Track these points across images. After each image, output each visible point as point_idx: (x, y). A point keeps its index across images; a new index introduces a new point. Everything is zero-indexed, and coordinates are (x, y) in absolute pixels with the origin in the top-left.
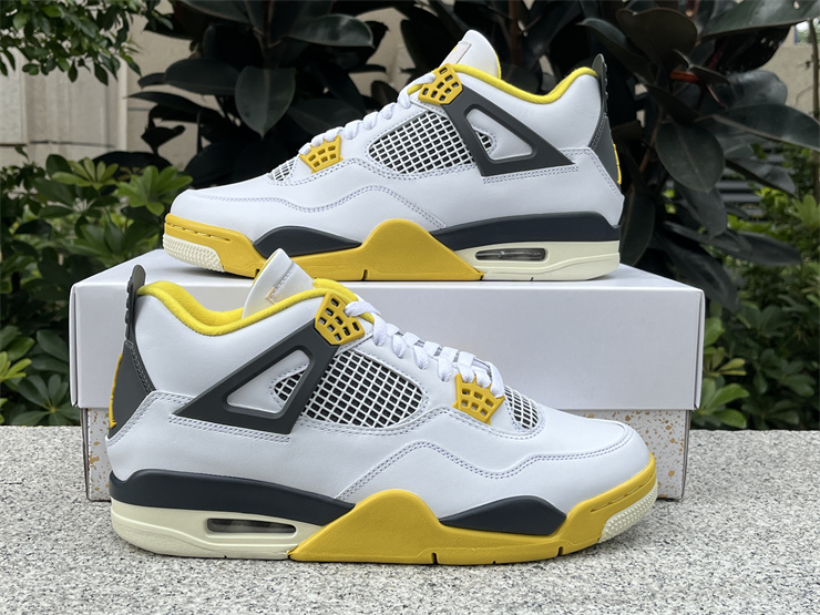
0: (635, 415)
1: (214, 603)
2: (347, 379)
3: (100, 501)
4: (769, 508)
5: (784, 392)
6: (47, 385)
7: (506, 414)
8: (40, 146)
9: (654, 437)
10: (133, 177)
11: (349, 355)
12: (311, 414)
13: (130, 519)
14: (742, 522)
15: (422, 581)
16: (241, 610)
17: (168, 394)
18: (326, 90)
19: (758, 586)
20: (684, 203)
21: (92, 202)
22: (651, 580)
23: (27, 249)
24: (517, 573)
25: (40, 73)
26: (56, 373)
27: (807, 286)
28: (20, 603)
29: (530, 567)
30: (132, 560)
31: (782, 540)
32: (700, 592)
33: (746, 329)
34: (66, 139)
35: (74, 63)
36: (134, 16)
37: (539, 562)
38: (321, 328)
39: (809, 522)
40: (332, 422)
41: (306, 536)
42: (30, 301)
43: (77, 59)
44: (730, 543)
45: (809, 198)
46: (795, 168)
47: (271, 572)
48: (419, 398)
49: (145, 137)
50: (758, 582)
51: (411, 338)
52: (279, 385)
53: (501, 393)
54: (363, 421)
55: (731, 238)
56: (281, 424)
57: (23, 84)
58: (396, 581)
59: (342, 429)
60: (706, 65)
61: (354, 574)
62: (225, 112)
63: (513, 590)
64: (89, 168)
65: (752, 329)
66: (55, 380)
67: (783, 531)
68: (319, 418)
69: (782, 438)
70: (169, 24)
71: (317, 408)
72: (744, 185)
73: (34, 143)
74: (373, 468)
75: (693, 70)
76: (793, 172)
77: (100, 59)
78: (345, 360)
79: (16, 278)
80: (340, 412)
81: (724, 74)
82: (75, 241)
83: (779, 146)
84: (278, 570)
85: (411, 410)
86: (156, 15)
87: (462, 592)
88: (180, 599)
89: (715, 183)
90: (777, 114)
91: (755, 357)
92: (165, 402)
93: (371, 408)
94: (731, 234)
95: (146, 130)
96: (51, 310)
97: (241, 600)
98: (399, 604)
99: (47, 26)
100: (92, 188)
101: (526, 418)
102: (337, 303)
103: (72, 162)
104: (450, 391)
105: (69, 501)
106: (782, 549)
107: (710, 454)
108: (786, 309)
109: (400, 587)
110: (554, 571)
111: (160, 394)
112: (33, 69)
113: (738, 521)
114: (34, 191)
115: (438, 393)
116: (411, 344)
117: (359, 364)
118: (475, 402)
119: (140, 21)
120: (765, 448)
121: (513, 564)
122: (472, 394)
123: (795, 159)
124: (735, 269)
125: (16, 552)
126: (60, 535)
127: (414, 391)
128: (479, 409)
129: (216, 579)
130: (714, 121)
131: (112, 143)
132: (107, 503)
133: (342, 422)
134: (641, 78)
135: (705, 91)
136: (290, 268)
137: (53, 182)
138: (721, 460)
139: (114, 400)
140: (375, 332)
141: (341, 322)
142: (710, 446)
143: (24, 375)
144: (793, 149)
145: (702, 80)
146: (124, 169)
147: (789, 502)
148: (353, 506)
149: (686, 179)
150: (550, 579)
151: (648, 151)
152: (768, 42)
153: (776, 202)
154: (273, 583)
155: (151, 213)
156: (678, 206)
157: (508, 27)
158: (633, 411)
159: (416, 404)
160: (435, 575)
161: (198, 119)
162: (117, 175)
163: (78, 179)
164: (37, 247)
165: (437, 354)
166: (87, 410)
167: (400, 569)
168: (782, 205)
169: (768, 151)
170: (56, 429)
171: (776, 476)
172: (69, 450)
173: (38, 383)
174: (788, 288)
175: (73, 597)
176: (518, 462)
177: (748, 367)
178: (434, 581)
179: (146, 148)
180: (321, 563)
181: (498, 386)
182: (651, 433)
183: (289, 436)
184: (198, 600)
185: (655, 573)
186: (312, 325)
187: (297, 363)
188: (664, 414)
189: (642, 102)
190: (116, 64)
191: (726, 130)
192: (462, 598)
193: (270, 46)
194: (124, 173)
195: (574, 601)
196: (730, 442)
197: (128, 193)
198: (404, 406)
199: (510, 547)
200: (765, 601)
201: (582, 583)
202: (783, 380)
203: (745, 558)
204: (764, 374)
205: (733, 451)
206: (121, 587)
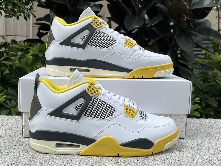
0: (172, 115)
2: (95, 105)
3: (26, 137)
4: (209, 141)
5: (209, 106)
6: (10, 102)
7: (138, 115)
8: (8, 36)
10: (34, 46)
11: (95, 99)
12: (85, 115)
13: (35, 143)
14: (201, 145)
15: (115, 161)
17: (46, 109)
19: (206, 163)
20: (183, 54)
21: (23, 53)
22: (177, 162)
23: (5, 65)
24: (141, 159)
25: (9, 18)
27: (216, 77)
29: (144, 157)
30: (35, 154)
33: (200, 89)
34: (16, 34)
35: (18, 15)
36: (35, 2)
37: (147, 156)
38: (88, 91)
39: (220, 145)
40: (91, 117)
41: (83, 149)
42: (6, 79)
43: (19, 13)
44: (198, 151)
45: (217, 53)
47: (74, 158)
48: (114, 111)
49: (37, 35)
50: (207, 162)
51: (112, 94)
52: (76, 107)
53: (137, 110)
54: (99, 117)
55: (195, 64)
56: (77, 118)
57: (4, 20)
58: (108, 161)
59: (93, 119)
60: (189, 18)
61: (96, 159)
63: (140, 164)
64: (22, 43)
65: (201, 89)
66: (13, 101)
67: (213, 148)
68: (87, 116)
69: (211, 121)
70: (44, 4)
71: (86, 113)
73: (7, 35)
74: (102, 130)
75: (186, 19)
76: (212, 46)
77: (25, 14)
79: (2, 73)
80: (93, 114)
81: (194, 20)
82: (19, 63)
83: (208, 39)
84: (75, 158)
85: (112, 114)
86: (41, 2)
87: (126, 164)
89: (192, 49)
90: (208, 31)
91: (202, 97)
92: (45, 111)
93: (101, 113)
94: (196, 63)
95: (38, 33)
96: (11, 82)
99: (11, 4)
100: (23, 49)
101: (143, 116)
102: (92, 85)
103: (18, 42)
104: (123, 109)
105: (18, 137)
106: (213, 153)
107: (192, 125)
108: (210, 84)
109: (109, 163)
110: (151, 158)
111: (43, 109)
112: (7, 16)
113: (200, 145)
114: (7, 49)
115: (119, 110)
116: (112, 96)
117: (98, 101)
118: (130, 112)
119: (36, 3)
120: (207, 124)
121: (140, 157)
122: (129, 110)
123: (213, 43)
124: (196, 72)
125: (4, 152)
126: (15, 147)
127: (113, 109)
128: (131, 114)
129: (59, 160)
130: (191, 32)
131: (28, 36)
132: (28, 138)
133: (93, 117)
134: (172, 21)
135: (189, 24)
136: (79, 75)
137: (12, 47)
138: (195, 127)
139: (31, 110)
140: (102, 93)
141: (93, 90)
142: (192, 123)
143: (4, 100)
144: (212, 40)
145: (188, 21)
146: (32, 44)
147: (214, 139)
148: (96, 140)
149: (184, 48)
150: (150, 161)
151: (174, 40)
152: (206, 11)
153: (208, 54)
154: (74, 162)
155: (39, 56)
156: (182, 56)
157: (136, 6)
158: (172, 114)
160: (118, 160)
162: (30, 45)
163: (19, 46)
164: (8, 64)
165: (119, 98)
166: (23, 112)
167: (109, 158)
170: (14, 116)
171: (210, 132)
172: (18, 122)
173: (8, 102)
174: (210, 78)
176: (141, 129)
177: (200, 100)
178: (118, 161)
179: (38, 38)
180: (87, 156)
181: (136, 107)
182: (177, 120)
183: (79, 121)
185: (178, 160)
186: (86, 90)
187: (81, 101)
188: (180, 115)
189: (172, 27)
190: (29, 15)
191: (195, 35)
193: (72, 11)
194: (32, 45)
196: (197, 122)
197: (32, 50)
198: (110, 113)
199: (139, 152)
201: (159, 162)
202: (210, 103)
203: (203, 155)
204: (204, 101)
205: (198, 124)
206: (33, 162)
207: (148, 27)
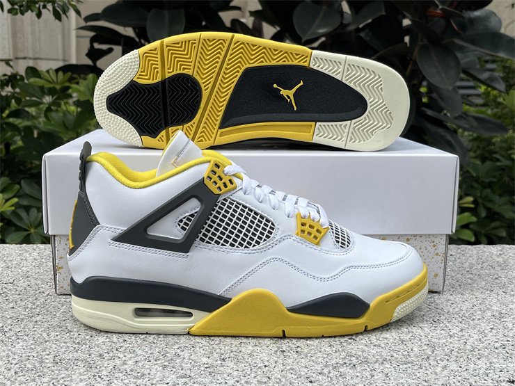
0: (412, 237)
1: (140, 364)
2: (225, 217)
3: (64, 295)
4: (500, 297)
5: (496, 216)
6: (28, 214)
7: (330, 238)
8: (21, 61)
9: (425, 252)
10: (81, 81)
11: (227, 201)
12: (202, 240)
13: (84, 308)
14: (483, 307)
15: (276, 349)
16: (159, 369)
17: (108, 227)
18: (204, 23)
19: (496, 351)
20: (435, 95)
21: (55, 97)
22: (426, 347)
23: (14, 127)
24: (338, 343)
25: (19, 14)
26: (34, 207)
27: (511, 149)
28: (13, 365)
29: (346, 338)
30: (86, 335)
31: (509, 319)
32: (459, 355)
33: (473, 177)
34: (37, 56)
35: (40, 6)
37: (352, 335)
38: (209, 184)
40: (216, 245)
41: (200, 319)
42: (16, 160)
43: (42, 4)
44: (476, 322)
46: (503, 73)
47: (177, 343)
48: (273, 229)
49: (88, 55)
50: (497, 349)
51: (266, 189)
52: (181, 221)
53: (327, 225)
54: (237, 244)
55: (463, 118)
56: (183, 247)
57: (9, 21)
58: (259, 349)
59: (223, 250)
60: (449, 6)
61: (232, 344)
62: (139, 38)
63: (336, 354)
64: (53, 75)
65: (478, 177)
66: (34, 211)
67: (510, 313)
68: (207, 242)
69: (504, 250)
71: (206, 236)
72: (471, 84)
73: (17, 58)
74: (243, 275)
75: (442, 9)
76: (502, 75)
77: (56, 5)
78: (224, 205)
79: (7, 146)
80: (221, 238)
81: (461, 12)
82: (45, 123)
83: (494, 58)
84: (182, 342)
85: (268, 237)
87: (302, 356)
88: (118, 362)
89: (455, 82)
90: (496, 39)
91: (479, 194)
92: (106, 232)
93: (242, 235)
94: (465, 116)
95: (89, 50)
96: (30, 166)
97: (158, 362)
98: (262, 365)
100: (54, 88)
101: (343, 241)
102: (218, 167)
103: (42, 71)
104: (293, 224)
105: (44, 295)
106: (510, 325)
107: (458, 261)
108: (498, 164)
109: (262, 353)
110: (363, 340)
111: (103, 227)
112: (14, 12)
113: (480, 307)
114: (17, 90)
115: (285, 225)
116: (267, 193)
117: (233, 207)
118: (310, 231)
120: (494, 257)
121: (335, 337)
122: (307, 226)
123: (504, 67)
124: (465, 136)
125: (10, 330)
126: (38, 318)
127: (270, 224)
128: (312, 236)
129: (141, 348)
130: (453, 42)
131: (66, 58)
132: (68, 297)
133: (222, 245)
134: (408, 15)
135: (449, 24)
136: (187, 143)
137: (30, 84)
138: (466, 265)
139: (72, 230)
140: (244, 186)
141: (221, 179)
142: (458, 256)
143: (13, 208)
144: (503, 60)
145: (447, 16)
146: (75, 76)
147: (512, 293)
148: (230, 300)
149: (435, 81)
150: (360, 347)
151: (412, 62)
153: (491, 95)
154: (179, 351)
156: (430, 98)
158: (411, 235)
159: (271, 233)
160: (285, 344)
161: (122, 44)
162: (71, 80)
163: (46, 82)
164: (20, 126)
165: (284, 199)
166: (55, 236)
167: (261, 341)
168: (495, 97)
169: (487, 62)
170: (35, 246)
171: (503, 276)
172: (43, 260)
173: (23, 214)
174: (497, 150)
175: (47, 361)
176: (339, 270)
177: (475, 202)
178: (284, 349)
179: (88, 62)
180: (209, 336)
181: (324, 220)
182: (423, 249)
183: (188, 254)
184: (130, 362)
185: (429, 343)
186: (202, 181)
187: (193, 206)
188: (431, 237)
189: (407, 31)
190: (66, 9)
191: (461, 49)
192: (303, 360)
194: (75, 78)
195: (376, 362)
196: (471, 253)
197: (77, 91)
198: (263, 234)
199: (332, 326)
200: (502, 361)
201: (381, 350)
202: (497, 209)
203: (486, 332)
204: (484, 205)
205: (473, 259)
206: (79, 354)
207: (351, 32)
